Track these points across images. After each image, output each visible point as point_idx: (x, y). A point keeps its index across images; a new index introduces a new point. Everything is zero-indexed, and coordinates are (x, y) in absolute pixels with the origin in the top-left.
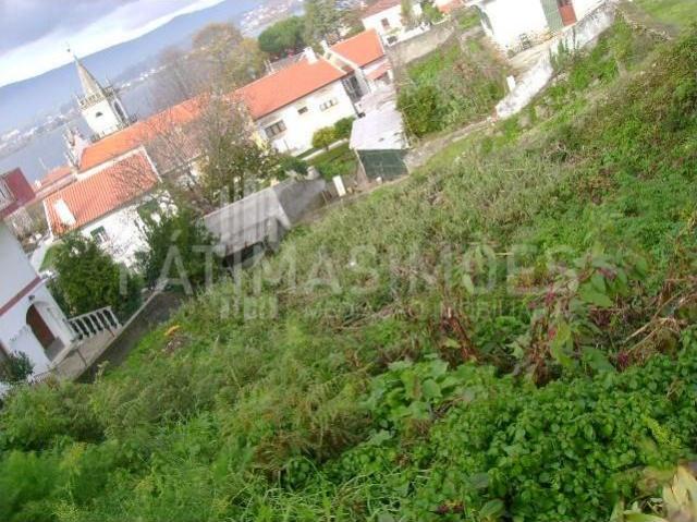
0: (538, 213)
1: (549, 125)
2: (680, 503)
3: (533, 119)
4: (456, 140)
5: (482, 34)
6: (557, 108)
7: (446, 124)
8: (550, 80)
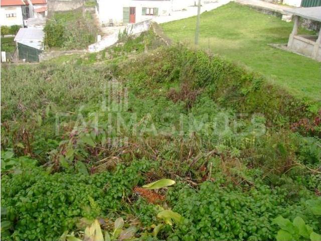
0: (91, 99)
1: (109, 62)
2: (91, 234)
3: (103, 57)
4: (66, 54)
5: (94, 12)
6: (115, 56)
7: (64, 46)
8: (116, 43)
